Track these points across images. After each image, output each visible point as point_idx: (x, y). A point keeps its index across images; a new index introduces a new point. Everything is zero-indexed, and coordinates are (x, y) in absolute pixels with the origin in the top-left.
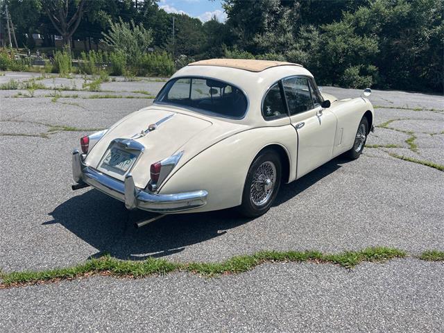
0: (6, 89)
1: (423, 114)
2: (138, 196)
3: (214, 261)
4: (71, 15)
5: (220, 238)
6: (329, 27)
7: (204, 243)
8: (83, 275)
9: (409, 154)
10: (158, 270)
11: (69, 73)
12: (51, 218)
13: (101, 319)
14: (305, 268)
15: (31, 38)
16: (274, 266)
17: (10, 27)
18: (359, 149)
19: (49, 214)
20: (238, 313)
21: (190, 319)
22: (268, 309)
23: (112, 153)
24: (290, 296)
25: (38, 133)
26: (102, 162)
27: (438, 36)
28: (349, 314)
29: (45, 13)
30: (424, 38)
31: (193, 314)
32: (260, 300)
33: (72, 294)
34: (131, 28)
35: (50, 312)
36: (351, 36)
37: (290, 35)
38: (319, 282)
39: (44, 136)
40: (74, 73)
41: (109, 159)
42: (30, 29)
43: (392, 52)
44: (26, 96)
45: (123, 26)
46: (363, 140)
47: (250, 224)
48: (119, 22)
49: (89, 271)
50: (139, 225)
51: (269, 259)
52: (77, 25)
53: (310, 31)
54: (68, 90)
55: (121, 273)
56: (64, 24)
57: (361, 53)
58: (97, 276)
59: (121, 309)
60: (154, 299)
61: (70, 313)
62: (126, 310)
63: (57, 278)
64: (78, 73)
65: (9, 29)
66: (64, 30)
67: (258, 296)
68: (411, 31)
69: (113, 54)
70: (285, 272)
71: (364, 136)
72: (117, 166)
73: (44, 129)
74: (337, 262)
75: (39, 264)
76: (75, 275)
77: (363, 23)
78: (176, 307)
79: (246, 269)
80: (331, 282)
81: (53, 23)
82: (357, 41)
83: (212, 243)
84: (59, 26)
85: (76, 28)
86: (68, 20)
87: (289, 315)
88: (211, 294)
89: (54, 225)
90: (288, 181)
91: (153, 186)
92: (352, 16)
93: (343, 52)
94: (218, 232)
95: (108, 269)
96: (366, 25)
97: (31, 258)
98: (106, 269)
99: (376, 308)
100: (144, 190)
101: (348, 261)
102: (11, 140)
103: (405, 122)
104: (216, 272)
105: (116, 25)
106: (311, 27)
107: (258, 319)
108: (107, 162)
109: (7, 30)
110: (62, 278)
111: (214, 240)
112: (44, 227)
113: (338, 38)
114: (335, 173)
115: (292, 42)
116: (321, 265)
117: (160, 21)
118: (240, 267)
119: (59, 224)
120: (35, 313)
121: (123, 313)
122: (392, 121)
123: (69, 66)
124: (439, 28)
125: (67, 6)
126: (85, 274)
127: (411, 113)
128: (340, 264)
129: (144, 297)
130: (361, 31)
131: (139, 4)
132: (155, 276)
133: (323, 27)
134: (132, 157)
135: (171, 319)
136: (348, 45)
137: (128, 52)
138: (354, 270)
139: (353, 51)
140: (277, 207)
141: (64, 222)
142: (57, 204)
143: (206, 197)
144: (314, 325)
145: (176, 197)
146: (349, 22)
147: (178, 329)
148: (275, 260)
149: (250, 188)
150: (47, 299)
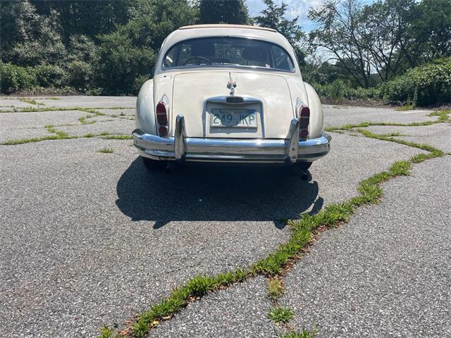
6: (106, 37)
23: (217, 115)
26: (207, 128)
37: (60, 45)
53: (83, 42)
58: (321, 234)
96: (140, 37)
106: (83, 37)
108: (217, 125)
113: (121, 48)
115: (64, 52)
132: (351, 216)
133: (99, 37)
136: (131, 55)
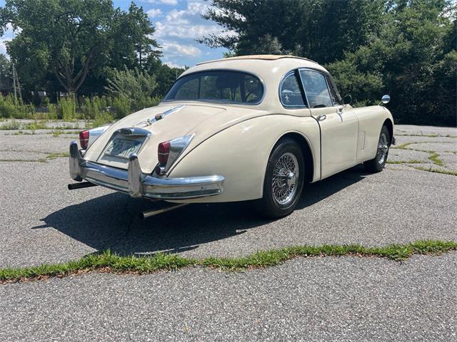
0: (7, 129)
1: (440, 139)
2: (144, 181)
3: (235, 256)
4: (76, 72)
5: (240, 236)
6: (332, 66)
7: (221, 241)
8: (76, 273)
9: (435, 167)
10: (168, 265)
11: (73, 118)
12: (43, 223)
13: (97, 315)
14: (347, 262)
15: (37, 95)
16: (308, 261)
17: (17, 86)
18: (382, 161)
19: (41, 220)
20: (271, 306)
21: (211, 312)
22: (309, 301)
23: (114, 144)
24: (334, 288)
25: (36, 159)
26: (103, 154)
27: (442, 70)
28: (413, 304)
29: (51, 71)
30: (428, 73)
31: (214, 307)
32: (297, 292)
33: (62, 290)
34: (136, 76)
35: (32, 309)
36: (355, 74)
38: (366, 274)
39: (42, 161)
40: (77, 118)
41: (111, 150)
42: (36, 87)
43: (398, 87)
44: (26, 134)
45: (128, 72)
46: (386, 151)
47: (273, 224)
48: (124, 70)
49: (84, 268)
50: (146, 215)
51: (301, 254)
52: (83, 81)
54: (70, 129)
55: (124, 269)
56: (70, 80)
57: (366, 89)
58: (95, 273)
59: (123, 304)
60: (164, 294)
61: (57, 310)
62: (130, 305)
63: (44, 275)
64: (81, 118)
65: (15, 87)
66: (69, 85)
67: (294, 288)
68: (414, 66)
69: (116, 99)
70: (324, 265)
71: (386, 147)
72: (120, 155)
73: (43, 156)
74: (384, 255)
75: (24, 264)
76: (66, 272)
77: (364, 61)
78: (192, 302)
79: (275, 263)
80: (381, 274)
81: (59, 80)
82: (361, 78)
83: (231, 241)
84: (64, 82)
85: (81, 83)
86: (73, 76)
87: (336, 307)
88: (234, 287)
89: (46, 229)
90: (312, 180)
91: (162, 169)
92: (353, 55)
93: (348, 89)
94: (237, 231)
95: (107, 266)
96: (368, 63)
97: (14, 258)
98: (105, 266)
99: (445, 298)
100: (151, 174)
101: (397, 254)
102: (7, 164)
103: (423, 144)
104: (239, 266)
105: (121, 72)
107: (297, 311)
108: (108, 153)
109: (13, 88)
110: (51, 275)
111: (233, 238)
112: (34, 230)
113: (342, 76)
114: (360, 183)
116: (365, 258)
117: (164, 74)
118: (267, 261)
119: (51, 228)
120: (13, 310)
121: (126, 308)
122: (409, 144)
123: (73, 113)
124: (442, 62)
125: (73, 63)
126: (79, 272)
127: (426, 139)
128: (388, 256)
129: (152, 292)
130: (364, 68)
131: (143, 60)
132: (164, 272)
134: (137, 144)
135: (187, 313)
136: (353, 81)
137: (132, 97)
138: (406, 262)
139: (358, 87)
140: (302, 210)
141: (57, 226)
142: (51, 212)
143: (222, 182)
144: (372, 316)
145: (188, 181)
146: (351, 61)
147: (196, 323)
148: (308, 255)
149: (271, 182)
150: (30, 297)
